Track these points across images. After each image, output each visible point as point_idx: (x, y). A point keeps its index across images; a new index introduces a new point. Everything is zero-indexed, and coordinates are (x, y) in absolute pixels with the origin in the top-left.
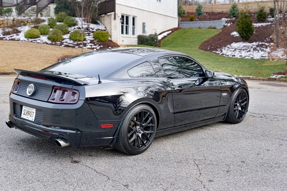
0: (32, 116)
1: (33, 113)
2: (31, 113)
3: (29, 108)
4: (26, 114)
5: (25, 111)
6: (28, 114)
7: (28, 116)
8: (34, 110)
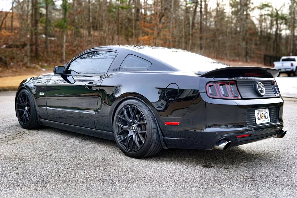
0: (266, 117)
1: (267, 114)
2: (265, 115)
3: (261, 110)
4: (260, 118)
5: (258, 115)
6: (262, 117)
7: (263, 120)
8: (267, 111)
